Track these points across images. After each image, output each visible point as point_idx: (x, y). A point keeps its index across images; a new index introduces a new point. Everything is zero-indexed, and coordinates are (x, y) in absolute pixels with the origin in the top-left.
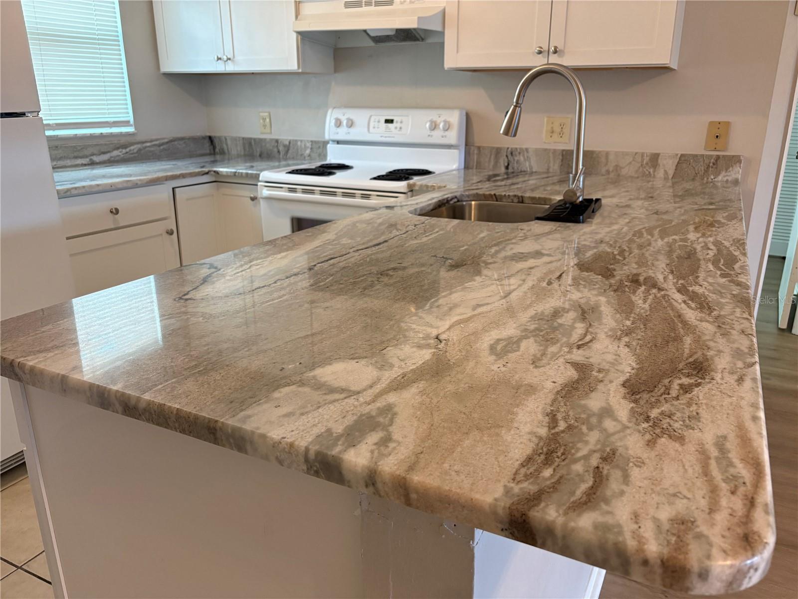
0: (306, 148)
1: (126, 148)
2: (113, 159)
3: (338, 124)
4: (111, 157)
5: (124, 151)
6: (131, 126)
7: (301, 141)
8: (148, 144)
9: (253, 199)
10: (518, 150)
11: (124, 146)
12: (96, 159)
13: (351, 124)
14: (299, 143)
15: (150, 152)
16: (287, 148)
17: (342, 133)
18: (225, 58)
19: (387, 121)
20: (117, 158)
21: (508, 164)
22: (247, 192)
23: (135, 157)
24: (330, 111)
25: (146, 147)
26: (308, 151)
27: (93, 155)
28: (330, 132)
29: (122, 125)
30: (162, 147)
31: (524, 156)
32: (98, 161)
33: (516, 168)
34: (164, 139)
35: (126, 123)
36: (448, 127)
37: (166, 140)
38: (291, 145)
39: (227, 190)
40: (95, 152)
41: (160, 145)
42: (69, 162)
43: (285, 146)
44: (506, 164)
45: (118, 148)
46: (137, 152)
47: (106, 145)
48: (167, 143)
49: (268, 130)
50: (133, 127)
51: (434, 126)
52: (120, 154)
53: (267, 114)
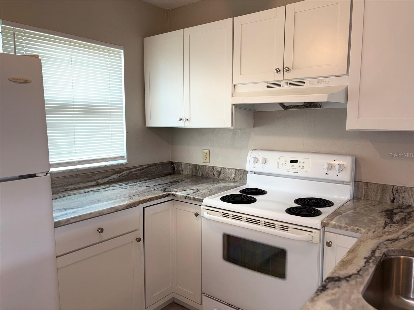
0: (232, 174)
1: (120, 173)
2: (111, 180)
3: (256, 161)
4: (110, 180)
5: (118, 175)
6: (125, 159)
7: (229, 169)
8: (134, 170)
9: (196, 215)
10: (403, 188)
11: (119, 172)
12: (100, 181)
13: (265, 162)
14: (227, 170)
15: (135, 174)
16: (219, 173)
17: (259, 167)
18: (185, 120)
19: (292, 161)
20: (114, 180)
21: (394, 199)
22: (193, 209)
23: (125, 178)
24: (250, 152)
25: (132, 171)
26: (233, 176)
27: (99, 179)
28: (249, 166)
29: (119, 159)
30: (142, 171)
31: (408, 193)
32: (101, 183)
33: (401, 202)
34: (144, 165)
35: (122, 158)
36: (342, 168)
37: (145, 167)
38: (222, 171)
39: (180, 206)
40: (100, 177)
41: (141, 170)
42: (83, 185)
43: (218, 171)
44: (392, 199)
45: (115, 174)
46: (126, 175)
47: (107, 172)
48: (146, 168)
49: (208, 160)
50: (126, 160)
51: (331, 167)
52: (116, 177)
53: (208, 151)
